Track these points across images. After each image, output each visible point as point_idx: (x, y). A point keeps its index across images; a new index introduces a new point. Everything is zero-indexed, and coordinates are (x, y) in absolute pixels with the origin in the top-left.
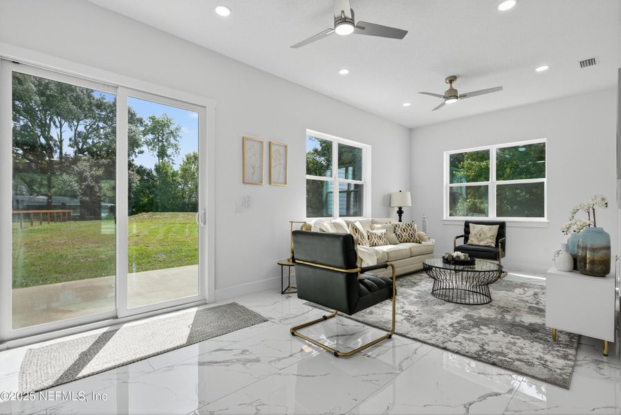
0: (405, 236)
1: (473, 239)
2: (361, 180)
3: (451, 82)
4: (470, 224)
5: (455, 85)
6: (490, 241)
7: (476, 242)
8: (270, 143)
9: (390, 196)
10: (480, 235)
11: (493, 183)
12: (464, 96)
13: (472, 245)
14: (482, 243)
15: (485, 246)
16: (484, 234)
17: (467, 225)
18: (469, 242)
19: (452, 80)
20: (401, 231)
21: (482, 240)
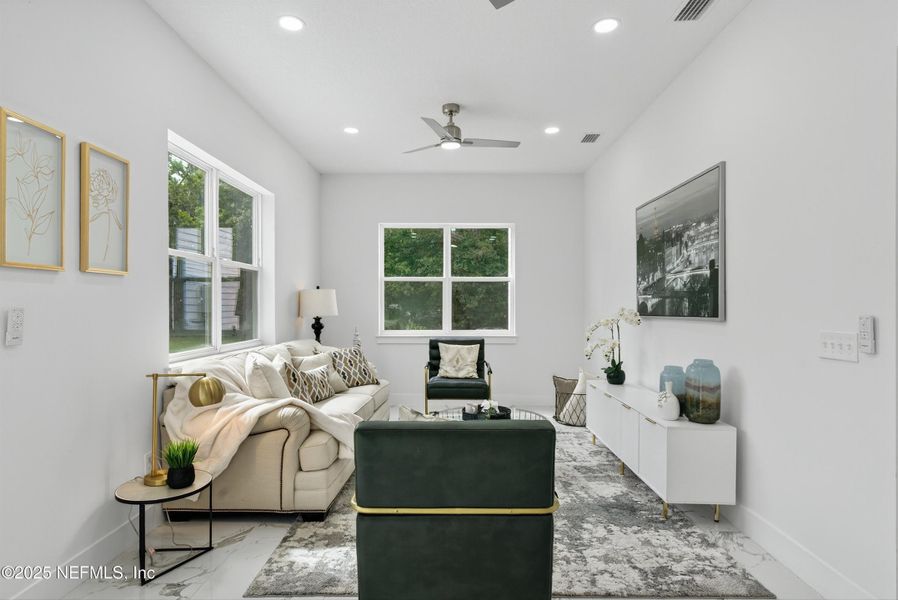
0: (355, 374)
1: (448, 369)
2: (251, 263)
3: (451, 113)
4: (440, 344)
5: (457, 120)
6: (471, 369)
7: (452, 373)
8: (81, 147)
9: (299, 295)
10: (457, 361)
11: (447, 279)
12: (468, 143)
13: (448, 378)
14: (461, 374)
15: (466, 378)
16: (463, 359)
17: (434, 346)
18: (441, 372)
19: (453, 110)
20: (346, 365)
21: (459, 370)
